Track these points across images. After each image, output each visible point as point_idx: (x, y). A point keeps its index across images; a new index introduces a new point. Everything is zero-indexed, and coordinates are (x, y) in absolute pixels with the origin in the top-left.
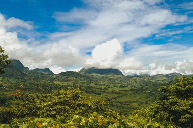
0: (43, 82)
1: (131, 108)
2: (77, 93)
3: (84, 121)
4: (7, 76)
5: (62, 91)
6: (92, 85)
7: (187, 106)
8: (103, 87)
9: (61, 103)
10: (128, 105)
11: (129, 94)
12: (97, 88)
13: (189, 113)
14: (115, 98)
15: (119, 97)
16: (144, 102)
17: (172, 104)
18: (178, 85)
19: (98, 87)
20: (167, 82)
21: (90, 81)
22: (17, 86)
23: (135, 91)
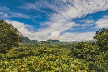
0: (35, 44)
2: (46, 48)
3: (48, 58)
4: (24, 42)
5: (41, 47)
6: (50, 45)
7: (80, 51)
9: (40, 51)
10: (62, 51)
11: (62, 48)
12: (52, 46)
13: (81, 54)
14: (58, 49)
16: (67, 50)
17: (75, 51)
20: (73, 44)
22: (27, 45)
23: (64, 47)
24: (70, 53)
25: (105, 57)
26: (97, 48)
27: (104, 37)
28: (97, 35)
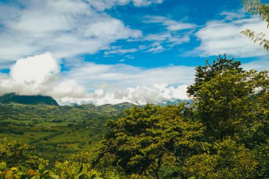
1: (68, 152)
6: (9, 120)
7: (138, 144)
8: (27, 123)
10: (65, 147)
11: (66, 132)
12: (17, 125)
13: (140, 153)
14: (46, 139)
15: (51, 137)
16: (88, 143)
17: (121, 143)
18: (128, 118)
19: (18, 122)
20: (116, 115)
21: (6, 114)
23: (75, 127)
24: (101, 155)
25: (219, 161)
26: (197, 129)
27: (219, 89)
28: (199, 82)
